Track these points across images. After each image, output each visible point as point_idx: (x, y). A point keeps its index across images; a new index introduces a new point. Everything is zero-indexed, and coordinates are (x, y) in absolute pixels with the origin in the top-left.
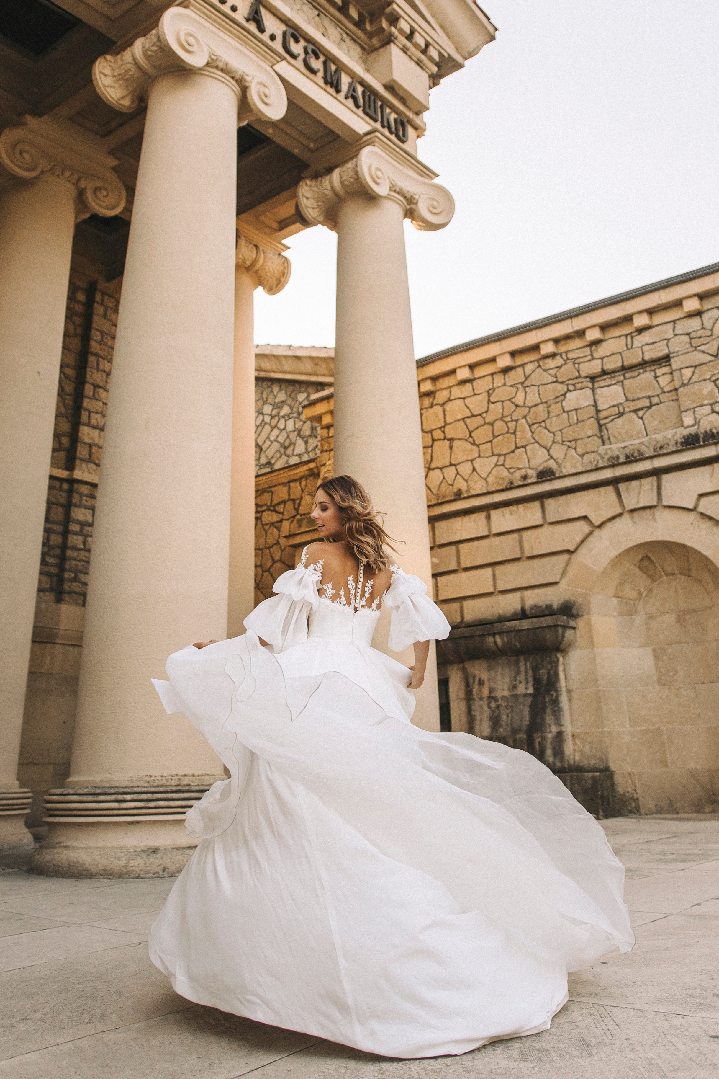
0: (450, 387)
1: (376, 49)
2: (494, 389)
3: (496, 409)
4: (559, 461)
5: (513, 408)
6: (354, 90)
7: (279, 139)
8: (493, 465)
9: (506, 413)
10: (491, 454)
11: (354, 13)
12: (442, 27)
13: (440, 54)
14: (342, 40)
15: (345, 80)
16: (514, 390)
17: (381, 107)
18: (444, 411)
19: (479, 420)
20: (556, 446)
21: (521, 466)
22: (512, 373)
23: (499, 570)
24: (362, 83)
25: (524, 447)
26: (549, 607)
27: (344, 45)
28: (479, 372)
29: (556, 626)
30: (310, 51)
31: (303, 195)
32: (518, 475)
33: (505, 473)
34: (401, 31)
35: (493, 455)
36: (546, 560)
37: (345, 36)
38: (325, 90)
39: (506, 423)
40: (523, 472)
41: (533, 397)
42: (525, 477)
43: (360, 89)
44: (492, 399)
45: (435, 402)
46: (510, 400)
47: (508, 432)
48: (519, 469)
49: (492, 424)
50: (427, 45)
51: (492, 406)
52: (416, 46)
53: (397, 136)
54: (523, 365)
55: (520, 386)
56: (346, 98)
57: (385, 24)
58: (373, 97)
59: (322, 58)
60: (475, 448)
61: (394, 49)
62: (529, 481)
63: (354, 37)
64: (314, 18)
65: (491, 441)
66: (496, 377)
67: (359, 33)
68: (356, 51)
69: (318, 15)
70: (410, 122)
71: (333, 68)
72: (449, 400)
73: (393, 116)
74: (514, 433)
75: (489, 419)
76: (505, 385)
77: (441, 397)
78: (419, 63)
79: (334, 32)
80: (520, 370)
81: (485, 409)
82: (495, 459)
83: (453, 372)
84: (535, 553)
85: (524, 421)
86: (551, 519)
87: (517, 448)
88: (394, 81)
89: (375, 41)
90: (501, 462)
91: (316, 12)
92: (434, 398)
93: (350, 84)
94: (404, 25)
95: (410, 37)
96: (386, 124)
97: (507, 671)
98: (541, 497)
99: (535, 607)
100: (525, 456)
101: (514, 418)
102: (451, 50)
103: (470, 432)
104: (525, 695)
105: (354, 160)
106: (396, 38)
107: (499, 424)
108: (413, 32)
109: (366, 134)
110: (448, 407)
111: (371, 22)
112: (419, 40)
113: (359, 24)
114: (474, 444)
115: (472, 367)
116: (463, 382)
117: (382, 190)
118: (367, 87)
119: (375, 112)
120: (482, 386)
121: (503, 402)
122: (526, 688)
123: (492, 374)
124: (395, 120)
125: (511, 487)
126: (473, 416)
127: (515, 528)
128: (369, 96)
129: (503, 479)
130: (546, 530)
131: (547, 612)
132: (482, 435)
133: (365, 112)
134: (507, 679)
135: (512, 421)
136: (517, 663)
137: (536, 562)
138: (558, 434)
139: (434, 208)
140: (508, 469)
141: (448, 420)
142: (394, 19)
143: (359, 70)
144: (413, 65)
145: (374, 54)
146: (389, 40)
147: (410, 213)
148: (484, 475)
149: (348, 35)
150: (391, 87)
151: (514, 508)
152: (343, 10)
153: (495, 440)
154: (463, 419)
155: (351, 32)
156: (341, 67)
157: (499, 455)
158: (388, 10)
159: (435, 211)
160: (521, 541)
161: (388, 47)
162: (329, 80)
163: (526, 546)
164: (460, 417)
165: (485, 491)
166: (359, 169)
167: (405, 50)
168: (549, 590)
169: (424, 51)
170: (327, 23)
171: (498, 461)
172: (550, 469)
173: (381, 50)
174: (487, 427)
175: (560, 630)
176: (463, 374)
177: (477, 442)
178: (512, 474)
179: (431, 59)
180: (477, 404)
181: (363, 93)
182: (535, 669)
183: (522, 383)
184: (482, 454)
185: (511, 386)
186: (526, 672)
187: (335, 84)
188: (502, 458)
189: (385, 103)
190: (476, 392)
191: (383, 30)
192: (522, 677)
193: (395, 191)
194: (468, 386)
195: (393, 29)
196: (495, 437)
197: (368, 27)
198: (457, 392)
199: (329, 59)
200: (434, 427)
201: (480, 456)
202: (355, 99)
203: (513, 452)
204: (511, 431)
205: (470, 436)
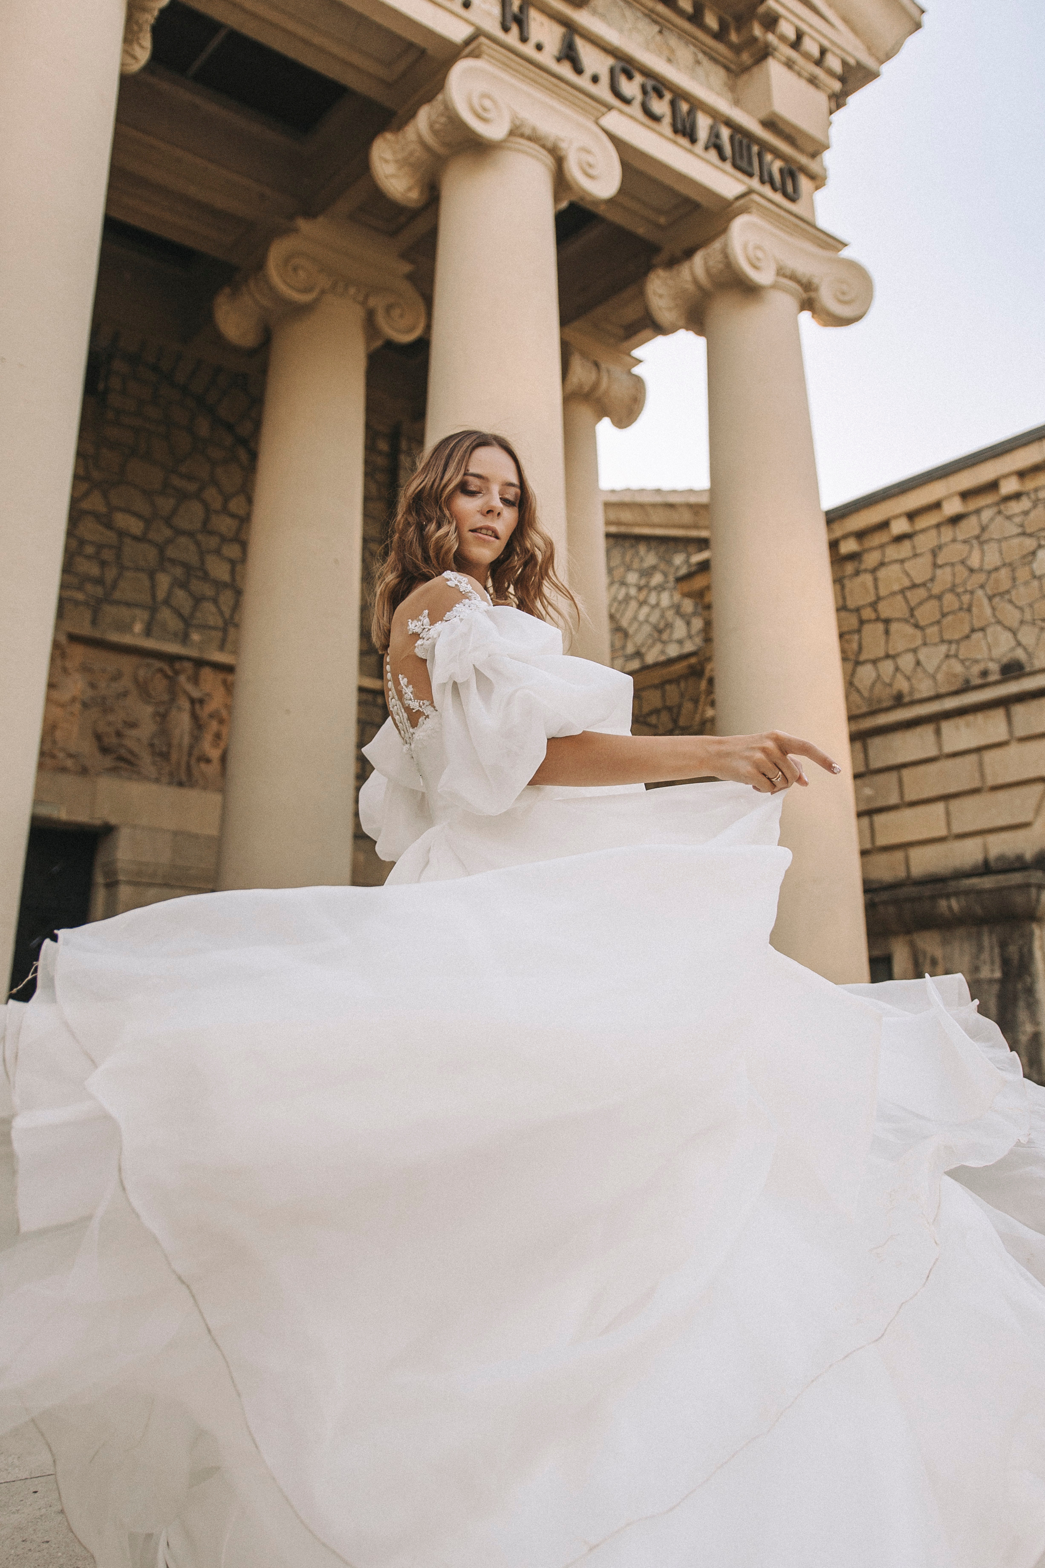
0: (882, 546)
1: (745, 69)
2: (940, 547)
3: (944, 576)
4: (1030, 650)
5: (966, 573)
6: (717, 136)
7: (617, 217)
8: (942, 656)
9: (958, 581)
10: (937, 640)
11: (711, 21)
12: (846, 20)
13: (844, 63)
14: (698, 62)
15: (703, 123)
16: (966, 547)
17: (760, 155)
18: (876, 580)
19: (922, 593)
20: (1025, 629)
21: (979, 657)
22: (964, 524)
23: (954, 804)
24: (729, 123)
25: (983, 629)
26: (1020, 858)
27: (700, 71)
28: (923, 522)
29: (1028, 886)
30: (649, 88)
31: (655, 293)
32: (976, 669)
33: (958, 668)
34: (783, 38)
35: (943, 641)
36: (1015, 791)
37: (700, 56)
38: (675, 142)
39: (958, 595)
40: (980, 667)
41: (992, 558)
42: (985, 673)
43: (725, 133)
44: (940, 562)
45: (863, 567)
46: (963, 562)
47: (961, 609)
48: (976, 661)
49: (939, 597)
50: (823, 52)
51: (939, 572)
52: (807, 56)
53: (785, 194)
54: (978, 512)
55: (975, 542)
56: (706, 148)
57: (757, 31)
58: (745, 141)
59: (668, 96)
60: (919, 633)
61: (774, 68)
62: (992, 678)
63: (714, 54)
64: (653, 37)
65: (938, 622)
66: (943, 529)
67: (721, 48)
68: (718, 75)
69: (660, 32)
70: (804, 170)
71: (684, 107)
72: (882, 564)
73: (777, 166)
74: (969, 610)
75: (936, 590)
76: (954, 540)
77: (871, 559)
78: (813, 81)
79: (685, 53)
80: (973, 520)
81: (929, 576)
82: (943, 648)
83: (884, 525)
84: (1000, 781)
85: (980, 593)
86: (1020, 732)
87: (973, 630)
88: (774, 114)
89: (746, 57)
90: (952, 652)
91: (656, 28)
92: (860, 562)
93: (712, 128)
94: (787, 29)
95: (796, 45)
96: (766, 178)
97: (966, 946)
98: (1005, 703)
99: (1001, 858)
100: (983, 643)
101: (969, 588)
102: (859, 53)
103: (912, 610)
104: (991, 981)
105: (723, 237)
106: (775, 49)
107: (949, 598)
108: (800, 35)
109: (738, 198)
110: (882, 573)
111: (738, 30)
112: (811, 47)
113: (720, 36)
114: (917, 626)
115: (911, 516)
116: (899, 539)
117: (763, 277)
118: (736, 129)
119: (750, 163)
120: (924, 542)
121: (952, 565)
122: (992, 971)
123: (938, 526)
124: (781, 171)
125: (967, 688)
126: (914, 586)
127: (974, 744)
128: (741, 143)
129: (955, 676)
130: (1014, 749)
131: (1017, 865)
132: (927, 613)
133: (735, 166)
134: (967, 958)
135: (966, 591)
136: (979, 935)
137: (1001, 795)
138: (1027, 610)
139: (843, 293)
140: (962, 662)
141: (883, 592)
142: (771, 22)
143: (724, 106)
144: (803, 85)
145: (745, 77)
146: (764, 53)
147: (808, 304)
148: (931, 670)
149: (705, 53)
150: (771, 124)
151: (970, 718)
152: (696, 18)
153: (945, 621)
154: (902, 591)
155: (710, 48)
156: (696, 105)
157: (950, 642)
158: (761, 9)
159: (846, 298)
160: (981, 764)
161: (764, 64)
162: (679, 126)
163: (988, 771)
164: (896, 587)
165: (932, 693)
166: (729, 251)
167: (789, 64)
168: (1021, 834)
169: (819, 63)
170: (673, 41)
171: (949, 650)
172: (1018, 660)
173: (755, 70)
174: (934, 603)
175: (1034, 891)
176: (900, 526)
177: (922, 623)
178: (967, 668)
179: (830, 73)
180: (919, 569)
181: (732, 138)
182: (1003, 945)
183: (977, 537)
184: (928, 641)
185: (965, 542)
186: (992, 948)
187: (688, 130)
188: (954, 647)
189: (765, 147)
190: (918, 551)
191: (755, 40)
192: (985, 956)
193: (785, 276)
194: (907, 544)
195: (771, 38)
196: (944, 615)
197: (734, 37)
198: (892, 552)
199: (679, 95)
200: (861, 603)
201: (925, 644)
202: (719, 149)
203: (967, 637)
204: (965, 606)
205: (912, 615)
